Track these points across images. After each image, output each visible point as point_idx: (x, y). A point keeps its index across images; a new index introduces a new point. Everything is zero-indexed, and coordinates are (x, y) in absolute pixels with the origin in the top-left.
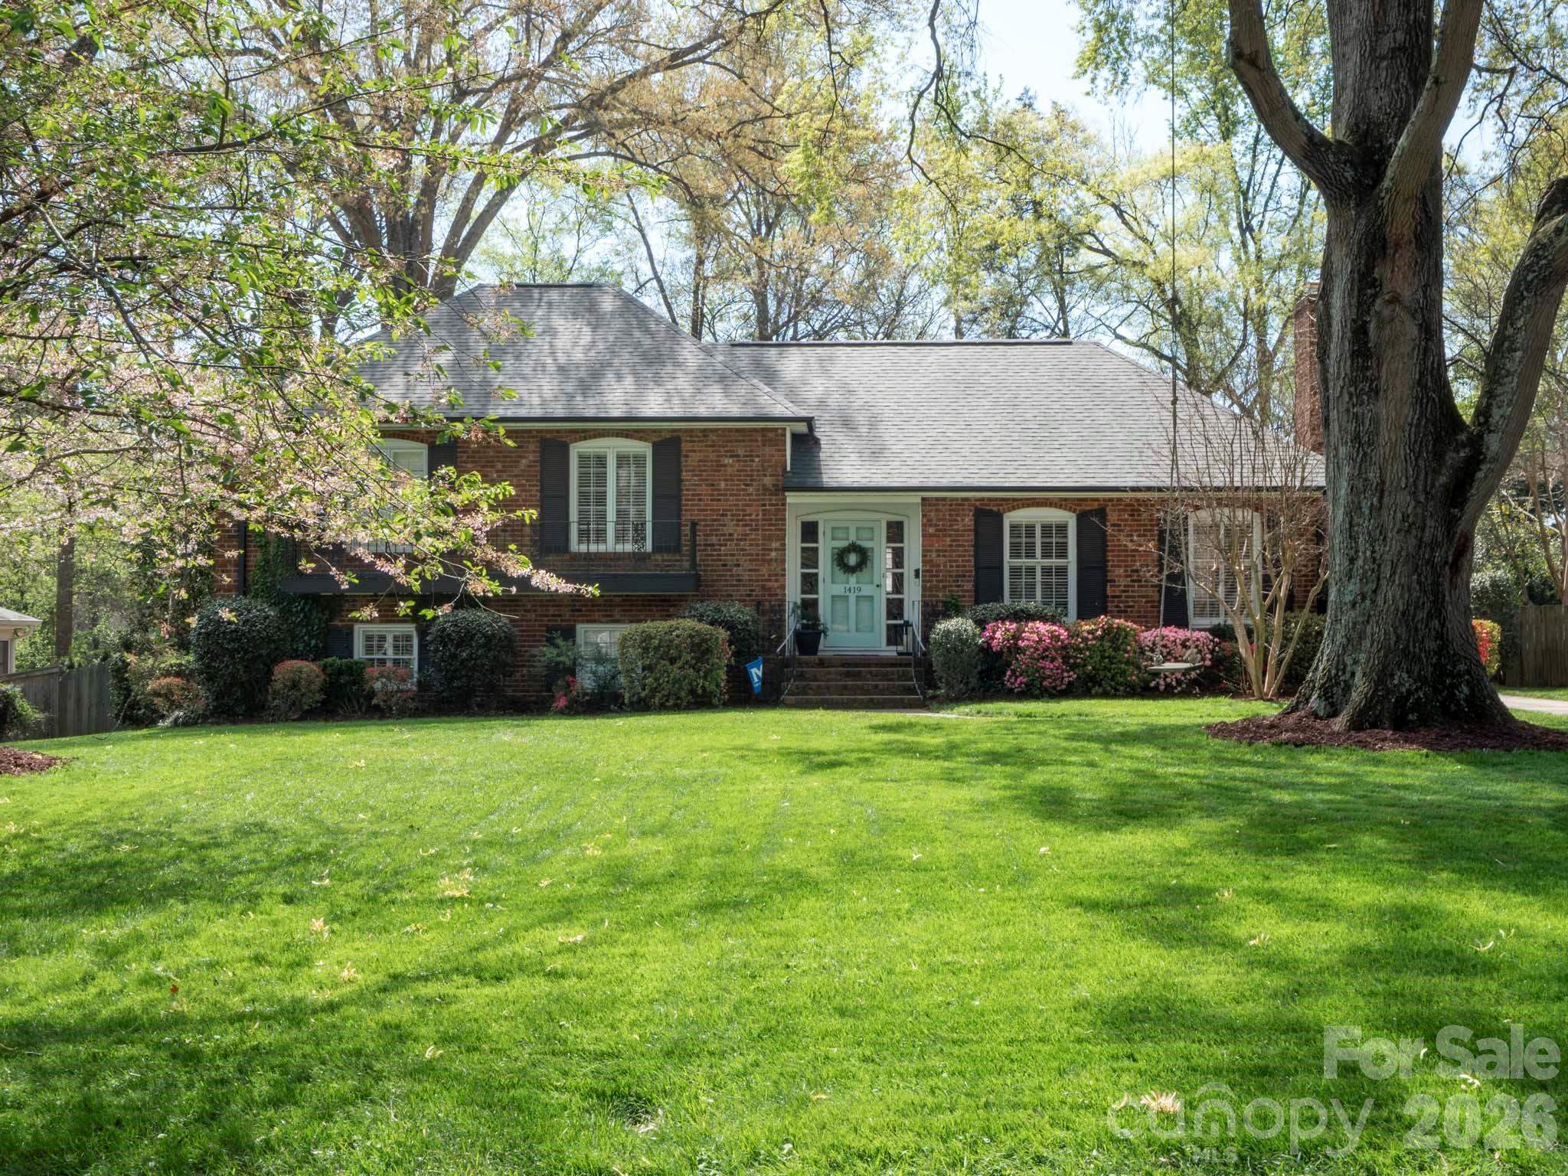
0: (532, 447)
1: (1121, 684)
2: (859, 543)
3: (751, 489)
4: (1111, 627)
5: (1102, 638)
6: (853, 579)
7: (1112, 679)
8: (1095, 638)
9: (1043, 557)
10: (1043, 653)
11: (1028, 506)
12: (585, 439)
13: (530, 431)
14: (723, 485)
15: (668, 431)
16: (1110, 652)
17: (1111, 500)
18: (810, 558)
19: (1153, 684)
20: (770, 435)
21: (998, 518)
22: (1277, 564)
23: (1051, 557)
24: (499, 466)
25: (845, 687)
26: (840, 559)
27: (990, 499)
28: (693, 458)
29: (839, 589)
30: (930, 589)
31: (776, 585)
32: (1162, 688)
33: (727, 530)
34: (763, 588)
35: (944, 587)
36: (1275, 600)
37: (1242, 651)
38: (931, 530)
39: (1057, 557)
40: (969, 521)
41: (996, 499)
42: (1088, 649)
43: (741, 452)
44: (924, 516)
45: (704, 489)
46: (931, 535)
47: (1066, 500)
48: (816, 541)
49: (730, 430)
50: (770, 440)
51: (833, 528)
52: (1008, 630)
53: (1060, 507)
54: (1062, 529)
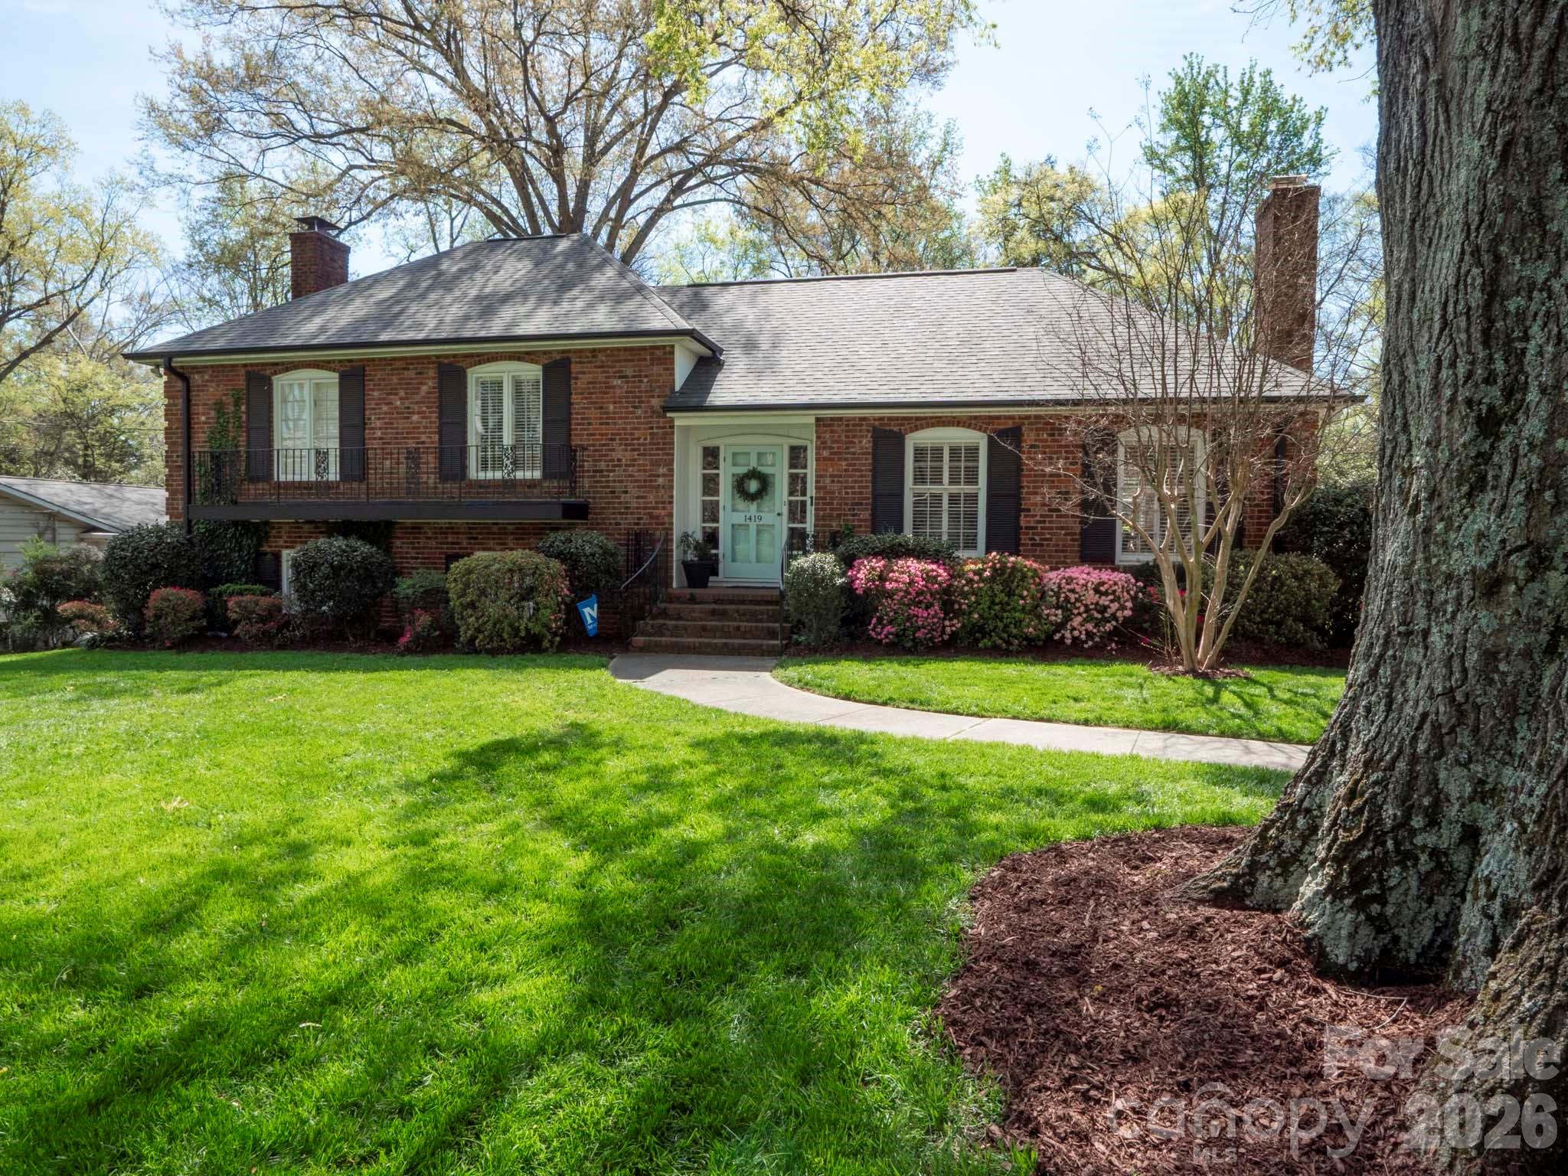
0: (432, 373)
1: (1015, 637)
2: (761, 469)
3: (639, 412)
4: (1004, 567)
5: (992, 579)
6: (753, 507)
7: (1004, 631)
8: (982, 580)
9: (951, 483)
10: (916, 597)
11: (933, 425)
12: (480, 363)
13: (428, 357)
14: (611, 407)
15: (558, 352)
16: (1003, 597)
17: (1028, 417)
18: (710, 485)
19: (1057, 637)
20: (658, 353)
21: (899, 440)
22: (1223, 489)
23: (959, 483)
24: (402, 393)
25: (704, 629)
26: (740, 485)
27: (890, 419)
28: (583, 378)
29: (739, 518)
30: (824, 518)
31: (663, 512)
32: (1068, 642)
33: (615, 455)
34: (651, 516)
35: (839, 516)
36: (1219, 536)
37: (1170, 603)
38: (825, 453)
39: (967, 483)
40: (866, 443)
41: (897, 419)
42: (974, 593)
43: (629, 372)
44: (818, 438)
45: (593, 413)
46: (825, 459)
47: (976, 418)
48: (717, 468)
49: (618, 349)
50: (659, 359)
51: (734, 455)
52: (873, 569)
53: (969, 427)
54: (973, 451)
